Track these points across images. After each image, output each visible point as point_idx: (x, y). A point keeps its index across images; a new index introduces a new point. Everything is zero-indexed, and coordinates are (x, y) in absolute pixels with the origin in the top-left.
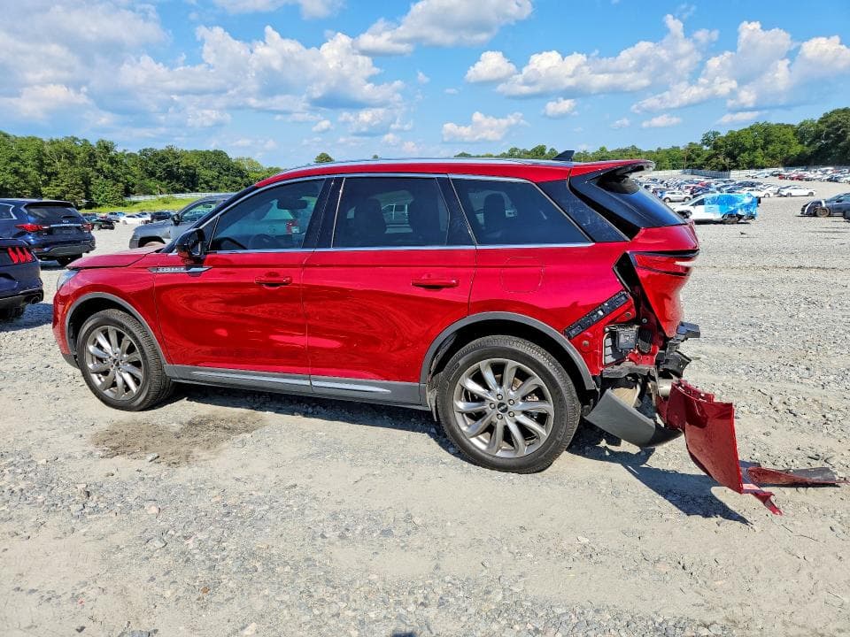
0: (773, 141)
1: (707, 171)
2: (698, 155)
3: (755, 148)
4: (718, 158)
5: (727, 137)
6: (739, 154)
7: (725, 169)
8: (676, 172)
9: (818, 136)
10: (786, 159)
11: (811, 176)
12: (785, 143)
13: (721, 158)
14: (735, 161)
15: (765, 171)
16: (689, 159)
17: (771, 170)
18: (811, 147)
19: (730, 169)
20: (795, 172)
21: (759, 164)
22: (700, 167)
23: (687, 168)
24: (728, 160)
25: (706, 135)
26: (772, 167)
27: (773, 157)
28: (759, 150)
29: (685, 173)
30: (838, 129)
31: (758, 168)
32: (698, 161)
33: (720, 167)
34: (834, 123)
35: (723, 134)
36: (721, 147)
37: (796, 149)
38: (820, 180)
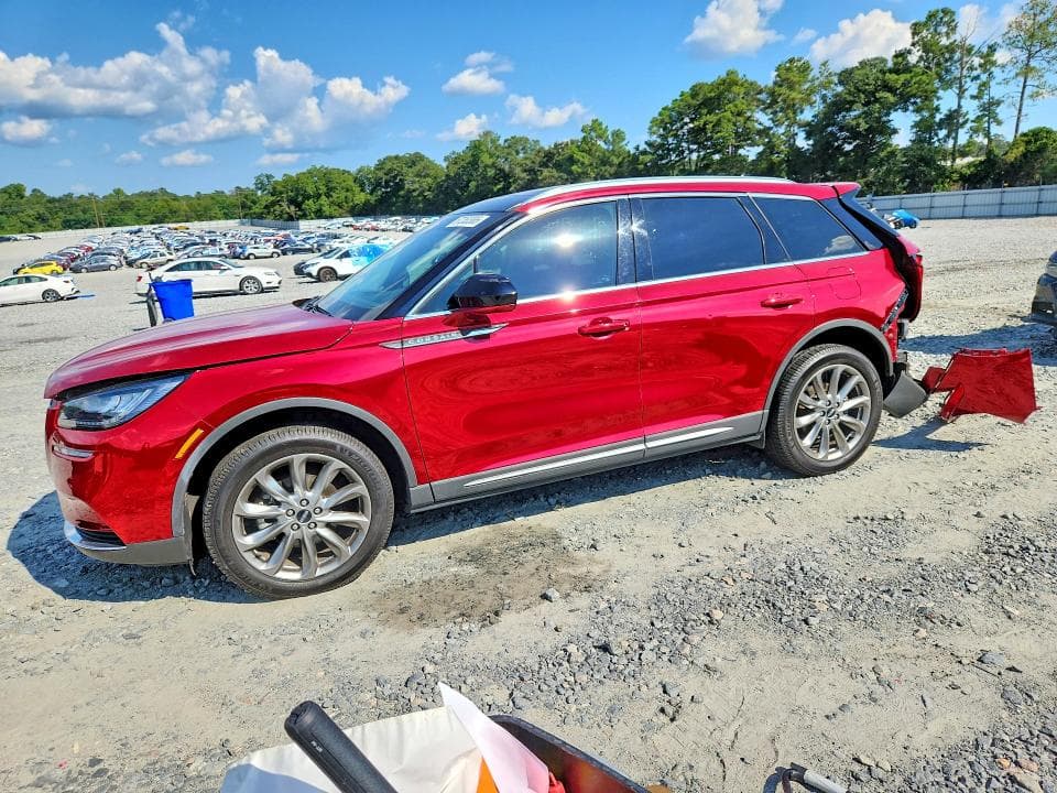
0: (335, 188)
1: (269, 220)
2: (254, 203)
3: (319, 196)
4: (281, 206)
5: (284, 181)
6: (303, 202)
7: (291, 218)
8: (232, 223)
9: (377, 185)
10: (353, 208)
11: (383, 227)
12: (348, 190)
13: (285, 204)
14: (300, 210)
15: (335, 221)
16: (244, 206)
17: (341, 220)
18: (375, 194)
19: (298, 219)
20: (365, 222)
21: (327, 213)
22: (260, 216)
23: (244, 218)
24: (293, 208)
25: (258, 178)
26: (341, 216)
27: (340, 206)
28: (323, 197)
29: (243, 224)
30: (395, 177)
31: (327, 218)
32: (257, 209)
33: (286, 216)
34: (391, 170)
35: (279, 177)
36: (281, 193)
37: (361, 198)
38: (395, 230)
